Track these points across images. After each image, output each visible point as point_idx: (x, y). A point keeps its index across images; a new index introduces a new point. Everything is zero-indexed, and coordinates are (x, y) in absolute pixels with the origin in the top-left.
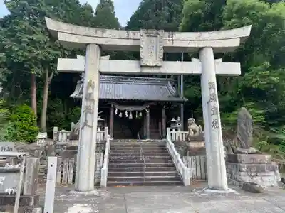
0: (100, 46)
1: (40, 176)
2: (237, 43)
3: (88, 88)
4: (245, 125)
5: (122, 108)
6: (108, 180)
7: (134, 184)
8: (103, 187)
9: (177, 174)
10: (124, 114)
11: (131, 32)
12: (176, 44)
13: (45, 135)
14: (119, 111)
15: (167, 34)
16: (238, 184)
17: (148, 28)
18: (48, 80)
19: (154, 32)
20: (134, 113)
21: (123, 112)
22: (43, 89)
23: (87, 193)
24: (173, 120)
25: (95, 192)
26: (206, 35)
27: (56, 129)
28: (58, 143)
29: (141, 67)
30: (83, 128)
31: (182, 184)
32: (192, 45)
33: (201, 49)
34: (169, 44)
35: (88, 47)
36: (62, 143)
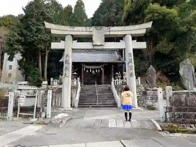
0: (72, 35)
1: (44, 103)
2: (144, 31)
3: (66, 57)
4: (152, 75)
5: (88, 67)
6: (79, 104)
7: (92, 107)
8: (76, 108)
9: (115, 102)
10: (89, 71)
11: (88, 28)
12: (112, 33)
13: (46, 82)
14: (86, 69)
15: (107, 28)
16: (146, 106)
17: (96, 25)
18: (47, 52)
19: (99, 28)
20: (95, 70)
21: (89, 69)
22: (45, 57)
23: (67, 109)
24: (117, 74)
25: (71, 109)
26: (127, 28)
27: (52, 79)
28: (53, 86)
29: (94, 45)
30: (64, 78)
31: (117, 107)
32: (120, 33)
33: (125, 35)
34: (108, 33)
35: (66, 36)
36: (55, 86)
